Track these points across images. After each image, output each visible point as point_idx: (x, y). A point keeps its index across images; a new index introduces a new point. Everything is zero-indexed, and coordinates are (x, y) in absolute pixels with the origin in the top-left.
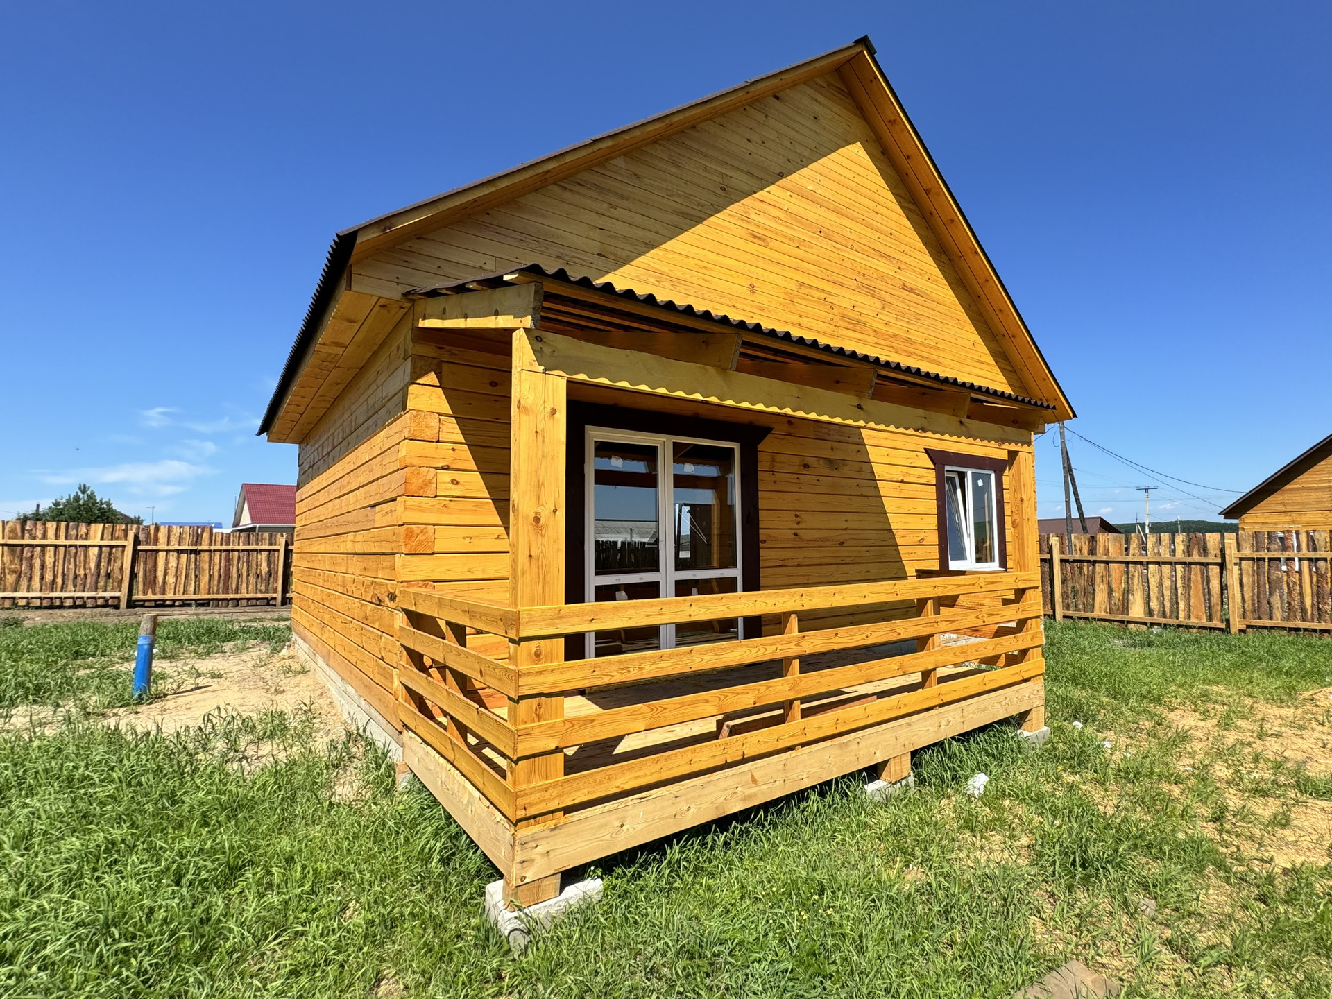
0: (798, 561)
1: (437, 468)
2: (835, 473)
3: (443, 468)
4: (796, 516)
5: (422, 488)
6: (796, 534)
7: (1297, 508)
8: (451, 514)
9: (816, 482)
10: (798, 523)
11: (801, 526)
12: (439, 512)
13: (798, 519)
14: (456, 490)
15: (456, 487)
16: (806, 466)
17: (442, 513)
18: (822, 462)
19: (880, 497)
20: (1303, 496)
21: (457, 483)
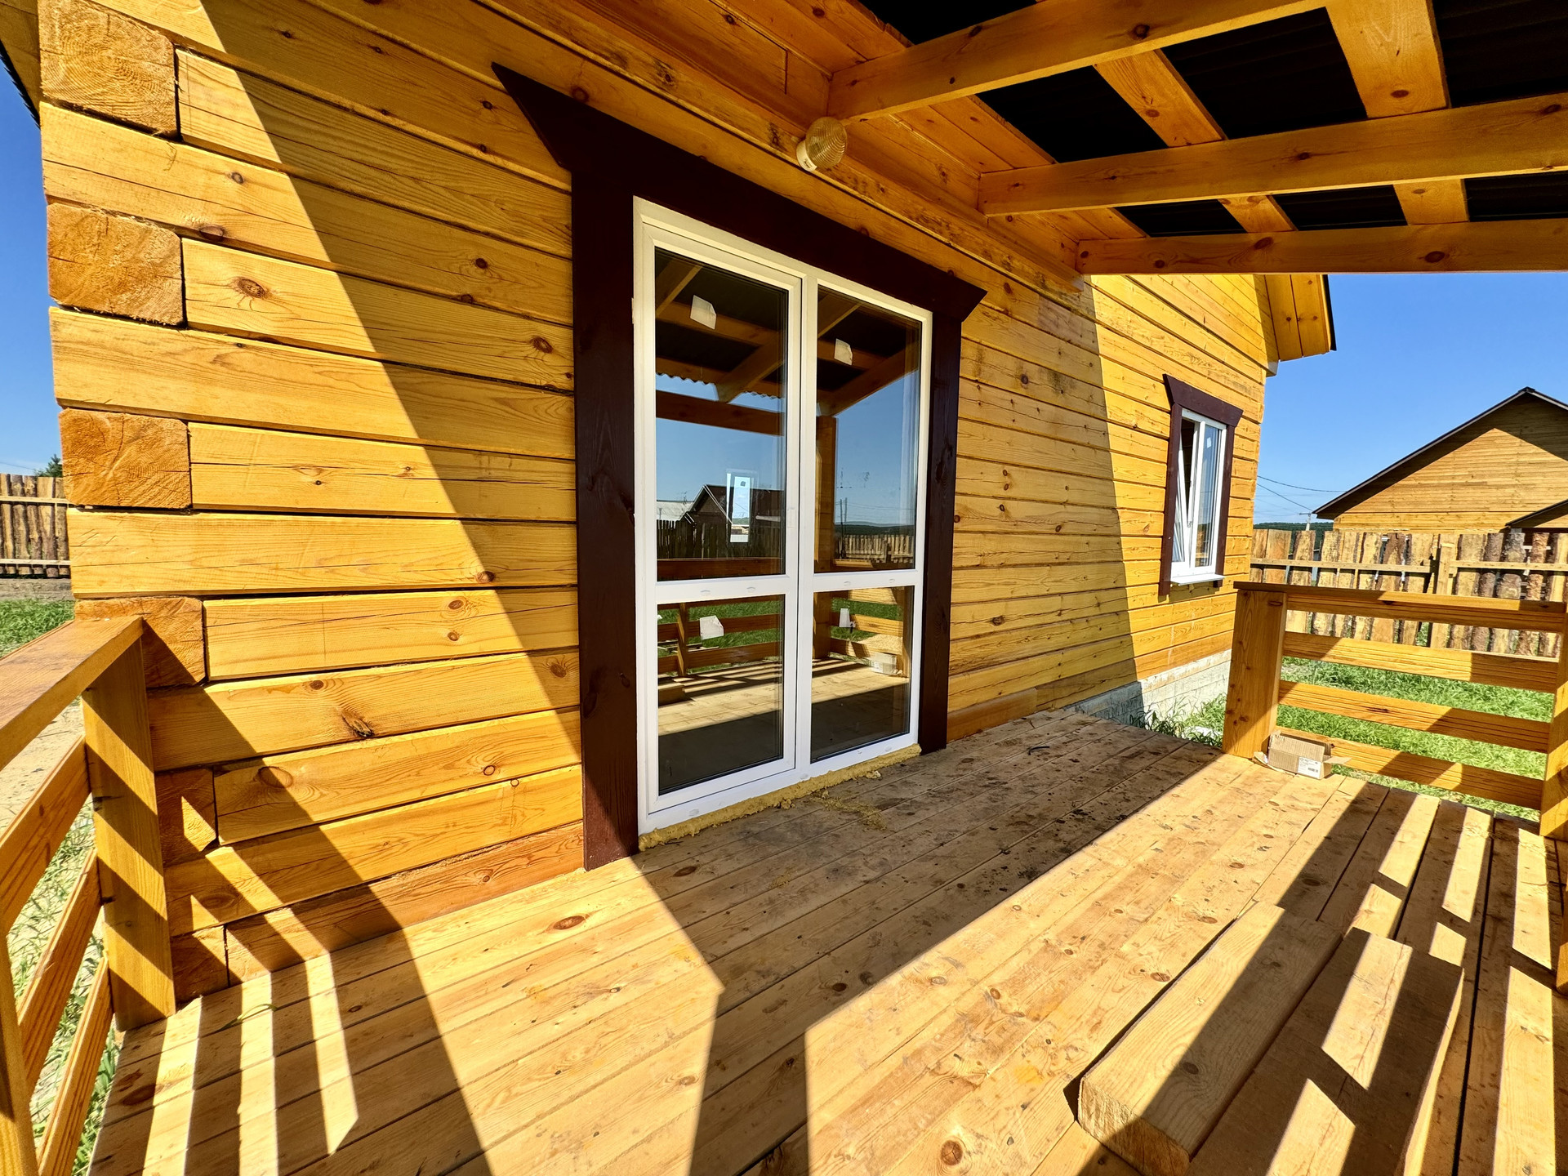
0: (1002, 558)
1: (182, 232)
2: (1060, 400)
3: (204, 235)
4: (1005, 473)
5: (122, 287)
6: (1002, 508)
7: (1407, 508)
8: (243, 388)
9: (1034, 413)
10: (1006, 487)
11: (1010, 493)
12: (198, 375)
13: (1007, 480)
14: (258, 318)
15: (258, 304)
16: (1024, 379)
17: (211, 382)
18: (1045, 377)
19: (1108, 450)
20: (1418, 494)
21: (262, 293)
